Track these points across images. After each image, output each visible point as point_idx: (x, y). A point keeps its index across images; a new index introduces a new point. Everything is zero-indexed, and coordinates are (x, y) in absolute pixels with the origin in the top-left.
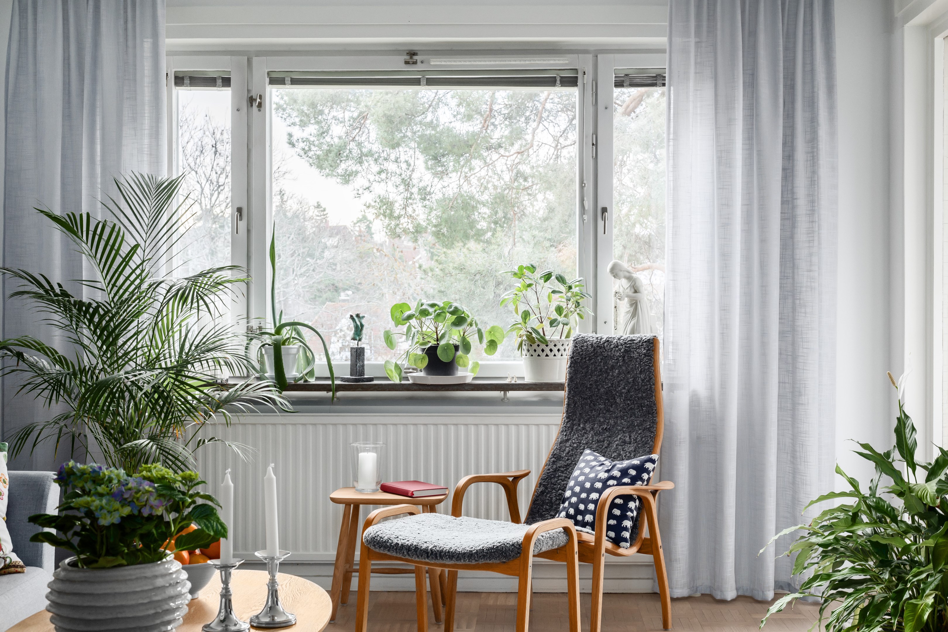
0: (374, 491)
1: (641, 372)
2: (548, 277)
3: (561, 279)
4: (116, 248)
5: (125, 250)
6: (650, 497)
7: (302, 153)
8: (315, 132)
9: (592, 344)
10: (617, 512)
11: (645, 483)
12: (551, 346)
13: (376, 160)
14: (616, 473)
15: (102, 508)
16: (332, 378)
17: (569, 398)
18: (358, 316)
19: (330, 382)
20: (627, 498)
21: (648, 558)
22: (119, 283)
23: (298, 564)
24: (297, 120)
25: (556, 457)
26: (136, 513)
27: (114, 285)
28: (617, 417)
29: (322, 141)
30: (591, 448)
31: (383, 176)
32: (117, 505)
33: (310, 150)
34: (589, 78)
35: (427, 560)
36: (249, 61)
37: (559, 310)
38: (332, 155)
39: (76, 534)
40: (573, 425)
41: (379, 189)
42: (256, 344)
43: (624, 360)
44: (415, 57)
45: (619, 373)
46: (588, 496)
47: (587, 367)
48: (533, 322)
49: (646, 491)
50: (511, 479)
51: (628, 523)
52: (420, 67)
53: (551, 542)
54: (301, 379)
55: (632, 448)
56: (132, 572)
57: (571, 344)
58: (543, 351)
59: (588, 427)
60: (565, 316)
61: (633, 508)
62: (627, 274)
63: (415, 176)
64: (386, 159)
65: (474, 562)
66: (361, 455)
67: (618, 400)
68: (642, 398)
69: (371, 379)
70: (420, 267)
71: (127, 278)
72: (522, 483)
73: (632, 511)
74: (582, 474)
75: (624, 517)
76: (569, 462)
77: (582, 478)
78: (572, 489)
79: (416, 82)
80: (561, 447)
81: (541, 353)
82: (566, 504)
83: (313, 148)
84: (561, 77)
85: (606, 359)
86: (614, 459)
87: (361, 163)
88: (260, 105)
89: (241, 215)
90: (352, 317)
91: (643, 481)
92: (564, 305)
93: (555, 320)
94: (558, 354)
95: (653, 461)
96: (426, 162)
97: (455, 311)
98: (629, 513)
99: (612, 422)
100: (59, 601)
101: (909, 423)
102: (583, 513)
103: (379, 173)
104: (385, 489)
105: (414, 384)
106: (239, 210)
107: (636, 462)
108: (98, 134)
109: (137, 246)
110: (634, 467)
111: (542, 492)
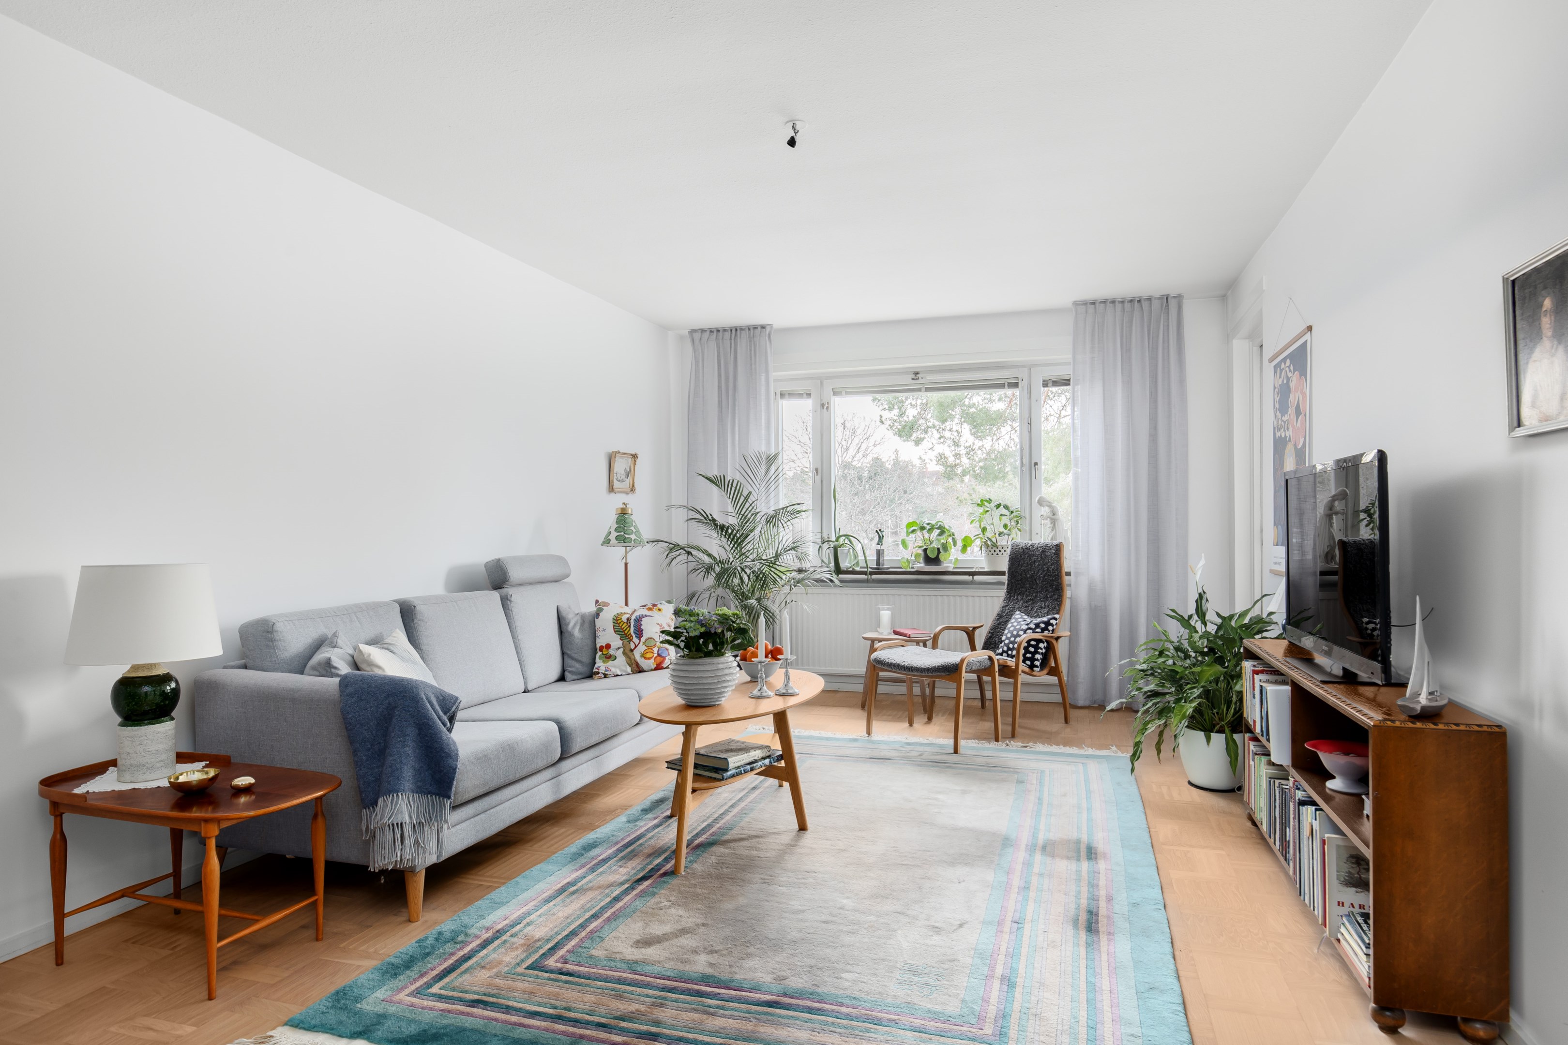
0: (890, 634)
1: (1052, 565)
2: (998, 506)
3: (1006, 507)
4: (740, 491)
5: (745, 493)
6: (1054, 642)
7: (889, 428)
8: (897, 414)
9: (1022, 548)
10: (1032, 649)
11: (1051, 632)
12: (1000, 548)
13: (938, 430)
14: (1033, 626)
15: (691, 627)
16: (867, 567)
17: (1008, 580)
18: (880, 530)
19: (866, 570)
20: (1039, 641)
21: (1054, 679)
22: (742, 513)
23: (850, 676)
24: (886, 407)
25: (1000, 616)
26: (708, 631)
27: (740, 514)
28: (1037, 592)
29: (900, 419)
30: (1020, 611)
31: (942, 440)
32: (699, 626)
33: (894, 426)
34: (1026, 382)
35: (904, 672)
36: (822, 383)
37: (1005, 526)
38: (907, 428)
39: (682, 641)
40: (1010, 596)
41: (939, 449)
42: (826, 546)
43: (1041, 557)
44: (918, 375)
45: (1039, 565)
46: (1015, 639)
47: (1019, 561)
48: (989, 534)
49: (1052, 637)
50: (971, 629)
51: (1038, 656)
52: (920, 381)
53: (979, 664)
54: (850, 568)
55: (1046, 611)
56: (707, 661)
57: (1010, 548)
58: (995, 551)
59: (1020, 598)
60: (1009, 530)
61: (1043, 647)
62: (1049, 504)
63: (962, 440)
64: (943, 429)
65: (930, 674)
66: (882, 612)
67: (1038, 581)
68: (1053, 580)
69: (888, 568)
70: (957, 498)
71: (747, 509)
72: (977, 632)
73: (1042, 649)
74: (1012, 626)
75: (1036, 652)
76: (1007, 619)
77: (1012, 629)
78: (1006, 635)
79: (919, 390)
80: (1003, 610)
81: (993, 553)
82: (1003, 644)
83: (896, 424)
84: (1008, 383)
85: (1030, 556)
86: (1032, 617)
87: (926, 433)
88: (827, 408)
89: (817, 472)
90: (877, 531)
91: (1049, 631)
92: (1008, 523)
93: (1002, 532)
94: (1000, 554)
95: (1056, 619)
96: (971, 430)
97: (940, 527)
98: (1039, 650)
99: (1034, 595)
100: (673, 674)
101: (1205, 597)
102: (1011, 650)
103: (940, 438)
104: (896, 633)
105: (917, 571)
106: (817, 470)
107: (1045, 619)
108: (737, 428)
109: (750, 493)
110: (1044, 622)
111: (990, 637)
